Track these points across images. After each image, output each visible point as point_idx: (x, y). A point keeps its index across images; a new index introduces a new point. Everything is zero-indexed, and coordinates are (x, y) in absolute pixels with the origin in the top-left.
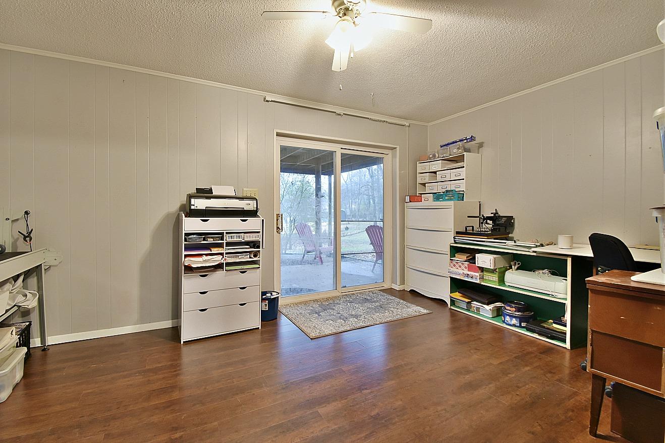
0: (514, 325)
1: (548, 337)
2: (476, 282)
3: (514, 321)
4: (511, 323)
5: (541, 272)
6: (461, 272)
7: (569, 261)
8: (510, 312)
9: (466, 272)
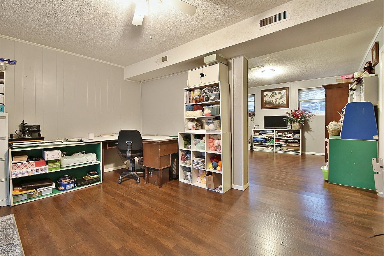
0: (72, 188)
1: (91, 184)
2: (46, 172)
3: (72, 186)
4: (70, 188)
5: (77, 154)
6: (30, 170)
7: (101, 143)
8: (66, 182)
9: (35, 168)
